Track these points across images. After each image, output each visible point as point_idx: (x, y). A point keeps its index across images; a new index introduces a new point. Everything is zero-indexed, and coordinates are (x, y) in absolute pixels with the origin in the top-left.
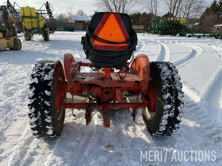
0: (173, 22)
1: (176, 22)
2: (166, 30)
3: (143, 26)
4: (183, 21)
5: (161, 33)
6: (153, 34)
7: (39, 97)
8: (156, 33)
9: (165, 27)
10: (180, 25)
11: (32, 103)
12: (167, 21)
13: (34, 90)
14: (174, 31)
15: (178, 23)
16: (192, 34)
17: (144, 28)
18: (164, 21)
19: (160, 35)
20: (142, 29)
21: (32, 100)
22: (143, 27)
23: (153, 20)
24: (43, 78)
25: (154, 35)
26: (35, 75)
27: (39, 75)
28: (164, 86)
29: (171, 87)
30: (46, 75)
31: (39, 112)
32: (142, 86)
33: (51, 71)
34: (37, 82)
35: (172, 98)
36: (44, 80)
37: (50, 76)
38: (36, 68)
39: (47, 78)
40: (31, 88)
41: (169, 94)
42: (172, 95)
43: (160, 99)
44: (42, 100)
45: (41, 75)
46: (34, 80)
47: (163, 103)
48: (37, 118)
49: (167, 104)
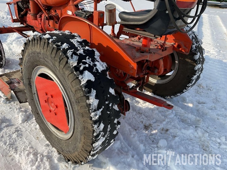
7: (107, 103)
11: (100, 116)
13: (95, 94)
24: (96, 68)
26: (80, 66)
27: (87, 65)
28: (194, 46)
29: (198, 46)
30: (96, 63)
31: (109, 126)
32: (182, 50)
33: (97, 54)
34: (93, 79)
35: (201, 57)
36: (100, 71)
37: (102, 63)
38: (69, 53)
39: (101, 66)
40: (90, 92)
41: (199, 54)
42: (200, 54)
43: (190, 61)
44: (110, 105)
45: (89, 65)
46: (86, 77)
47: (197, 64)
48: (106, 136)
49: (199, 64)
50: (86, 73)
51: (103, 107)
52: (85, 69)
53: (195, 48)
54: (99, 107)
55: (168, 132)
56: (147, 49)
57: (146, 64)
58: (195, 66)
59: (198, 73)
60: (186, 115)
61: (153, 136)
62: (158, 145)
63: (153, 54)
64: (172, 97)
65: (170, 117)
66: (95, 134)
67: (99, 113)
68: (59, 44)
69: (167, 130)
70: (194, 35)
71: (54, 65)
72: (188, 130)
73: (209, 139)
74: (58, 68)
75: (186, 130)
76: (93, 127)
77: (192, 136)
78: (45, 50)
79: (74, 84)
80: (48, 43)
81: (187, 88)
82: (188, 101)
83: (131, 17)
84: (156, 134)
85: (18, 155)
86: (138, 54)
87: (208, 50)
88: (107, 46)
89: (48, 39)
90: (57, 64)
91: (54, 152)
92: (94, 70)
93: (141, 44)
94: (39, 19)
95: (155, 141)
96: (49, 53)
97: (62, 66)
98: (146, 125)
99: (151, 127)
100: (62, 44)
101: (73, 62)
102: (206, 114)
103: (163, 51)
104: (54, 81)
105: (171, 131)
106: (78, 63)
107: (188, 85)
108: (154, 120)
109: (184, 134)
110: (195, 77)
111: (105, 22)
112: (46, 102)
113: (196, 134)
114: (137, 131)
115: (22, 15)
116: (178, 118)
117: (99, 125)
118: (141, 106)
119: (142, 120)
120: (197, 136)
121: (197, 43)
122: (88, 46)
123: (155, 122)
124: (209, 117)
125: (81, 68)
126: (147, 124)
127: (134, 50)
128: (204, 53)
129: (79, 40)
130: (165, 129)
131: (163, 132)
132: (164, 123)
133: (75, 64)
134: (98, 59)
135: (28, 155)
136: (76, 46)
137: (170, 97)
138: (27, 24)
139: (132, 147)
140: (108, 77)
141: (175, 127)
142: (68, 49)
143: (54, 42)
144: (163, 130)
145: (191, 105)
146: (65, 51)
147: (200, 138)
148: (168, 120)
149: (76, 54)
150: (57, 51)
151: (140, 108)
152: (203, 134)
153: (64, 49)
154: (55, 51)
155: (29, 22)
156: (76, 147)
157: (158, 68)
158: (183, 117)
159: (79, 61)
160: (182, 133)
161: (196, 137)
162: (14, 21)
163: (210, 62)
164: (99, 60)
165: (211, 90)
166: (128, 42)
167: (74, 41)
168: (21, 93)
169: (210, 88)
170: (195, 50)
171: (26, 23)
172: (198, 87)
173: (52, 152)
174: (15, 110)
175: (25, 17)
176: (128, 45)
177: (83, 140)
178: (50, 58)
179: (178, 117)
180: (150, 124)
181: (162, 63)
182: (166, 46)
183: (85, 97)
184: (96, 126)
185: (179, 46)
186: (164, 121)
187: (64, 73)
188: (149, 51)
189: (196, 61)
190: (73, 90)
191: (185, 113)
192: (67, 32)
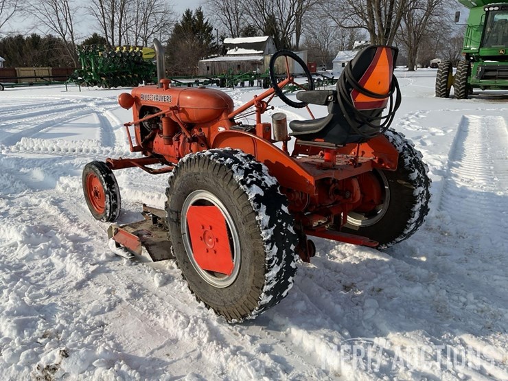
0: (128, 57)
1: (134, 57)
2: (115, 75)
3: (47, 68)
4: (148, 54)
5: (108, 82)
6: (88, 85)
7: (279, 221)
8: (95, 83)
9: (114, 69)
10: (143, 62)
11: (272, 236)
12: (116, 55)
13: (265, 209)
14: (134, 77)
15: (139, 59)
16: (175, 81)
17: (51, 72)
18: (109, 55)
19: (106, 87)
20: (47, 74)
21: (269, 230)
22: (48, 70)
23: (80, 52)
24: (265, 183)
25: (90, 87)
26: (247, 180)
27: (254, 179)
28: (407, 160)
29: (414, 160)
30: (265, 177)
31: (284, 252)
32: (385, 165)
33: (265, 168)
34: (262, 194)
35: (421, 175)
36: (269, 186)
37: (271, 178)
38: (234, 167)
39: (270, 181)
40: (259, 207)
41: (417, 171)
42: (420, 171)
43: (404, 183)
44: (284, 225)
45: (257, 179)
46: (254, 190)
47: (415, 186)
48: (281, 265)
49: (419, 186)
50: (254, 186)
51: (275, 225)
52: (252, 182)
53: (409, 163)
54: (270, 225)
55: (382, 292)
56: (331, 164)
57: (333, 186)
58: (414, 189)
59: (421, 200)
60: (413, 270)
61: (357, 298)
62: (364, 307)
63: (341, 171)
64: (389, 245)
65: (386, 272)
66: (267, 259)
67: (271, 231)
68: (222, 159)
69: (380, 290)
70: (407, 145)
71: (217, 183)
72: (412, 287)
73: (447, 297)
74: (222, 186)
75: (410, 288)
76: (264, 248)
77: (420, 296)
78: (205, 169)
79: (240, 201)
80: (209, 160)
81: (408, 226)
82: (418, 252)
83: (304, 125)
84: (362, 295)
85: (162, 319)
86: (319, 172)
87: (469, 177)
88: (276, 162)
89: (210, 156)
90: (220, 181)
91: (211, 315)
92: (263, 184)
93: (323, 161)
94: (175, 143)
95: (359, 303)
96: (210, 171)
97: (226, 183)
98: (347, 285)
99: (354, 288)
100: (226, 159)
101: (239, 177)
102: (449, 270)
103: (355, 167)
104: (214, 205)
105: (386, 290)
106: (245, 177)
107: (409, 222)
108: (360, 279)
109: (408, 294)
110: (418, 207)
111: (273, 138)
112: (202, 239)
113: (426, 292)
114: (333, 292)
115: (146, 140)
116: (400, 276)
117: (272, 246)
118: (338, 261)
119: (340, 278)
120: (428, 295)
121: (411, 156)
122: (254, 160)
123: (361, 281)
124: (453, 273)
125: (248, 182)
126: (348, 283)
127: (314, 168)
128: (426, 171)
129: (243, 155)
130: (377, 288)
131: (373, 293)
132: (376, 280)
133: (242, 178)
134: (267, 173)
135: (176, 317)
136: (241, 160)
137: (386, 245)
138: (154, 154)
139: (324, 311)
140: (279, 192)
141: (393, 284)
142: (232, 164)
143: (216, 158)
144: (373, 290)
145: (424, 259)
146: (229, 166)
147: (432, 297)
148: (382, 277)
149: (242, 168)
150: (220, 167)
151: (337, 264)
152: (437, 291)
153: (228, 164)
154: (218, 167)
155: (157, 150)
156: (243, 287)
157: (351, 192)
158: (407, 273)
159: (245, 176)
160: (404, 293)
161: (426, 297)
162: (134, 149)
163: (471, 196)
164: (268, 175)
165: (465, 237)
166: (306, 160)
167: (237, 156)
168: (155, 247)
169: (463, 235)
170: (410, 166)
171: (151, 152)
172: (442, 234)
173: (208, 315)
174: (147, 272)
175: (151, 143)
176: (306, 163)
177: (253, 272)
178: (212, 176)
179: (400, 273)
180: (353, 284)
181: (356, 184)
182: (360, 161)
183: (254, 214)
184: (268, 247)
185: (381, 161)
186: (375, 278)
187: (229, 190)
188: (334, 168)
189: (412, 182)
190: (240, 207)
191: (411, 267)
192: (227, 148)
